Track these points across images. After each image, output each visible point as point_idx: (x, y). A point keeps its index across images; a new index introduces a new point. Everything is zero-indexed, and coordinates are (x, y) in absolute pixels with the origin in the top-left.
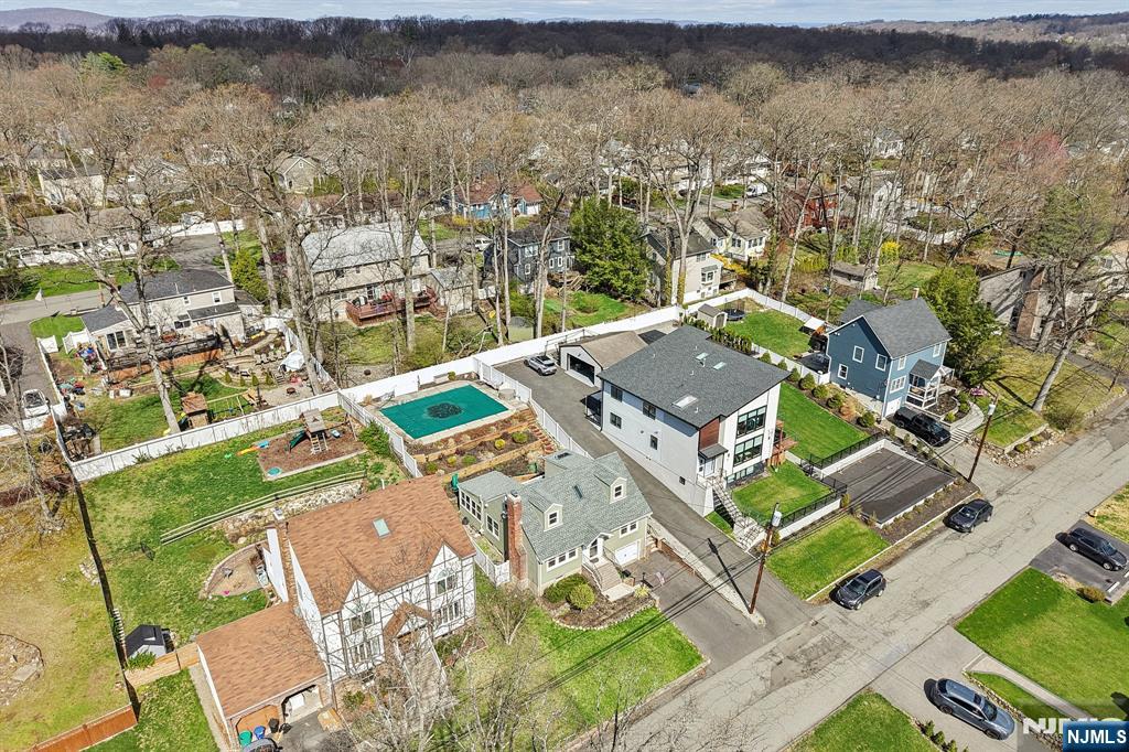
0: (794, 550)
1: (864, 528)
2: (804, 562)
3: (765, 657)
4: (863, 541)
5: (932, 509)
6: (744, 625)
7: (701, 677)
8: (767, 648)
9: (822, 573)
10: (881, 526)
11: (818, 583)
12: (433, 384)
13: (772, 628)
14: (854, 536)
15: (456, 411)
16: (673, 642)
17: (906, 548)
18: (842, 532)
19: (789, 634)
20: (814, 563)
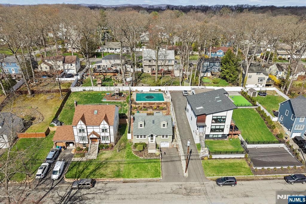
0: (215, 163)
1: (247, 166)
2: (216, 167)
3: (178, 185)
4: (243, 170)
5: (283, 171)
6: (181, 175)
7: (157, 181)
8: (181, 183)
9: (219, 172)
10: (254, 168)
11: (215, 174)
12: (154, 91)
13: (188, 179)
14: (241, 167)
15: (153, 97)
16: (156, 169)
17: (260, 178)
18: (238, 164)
19: (191, 183)
20: (219, 168)
